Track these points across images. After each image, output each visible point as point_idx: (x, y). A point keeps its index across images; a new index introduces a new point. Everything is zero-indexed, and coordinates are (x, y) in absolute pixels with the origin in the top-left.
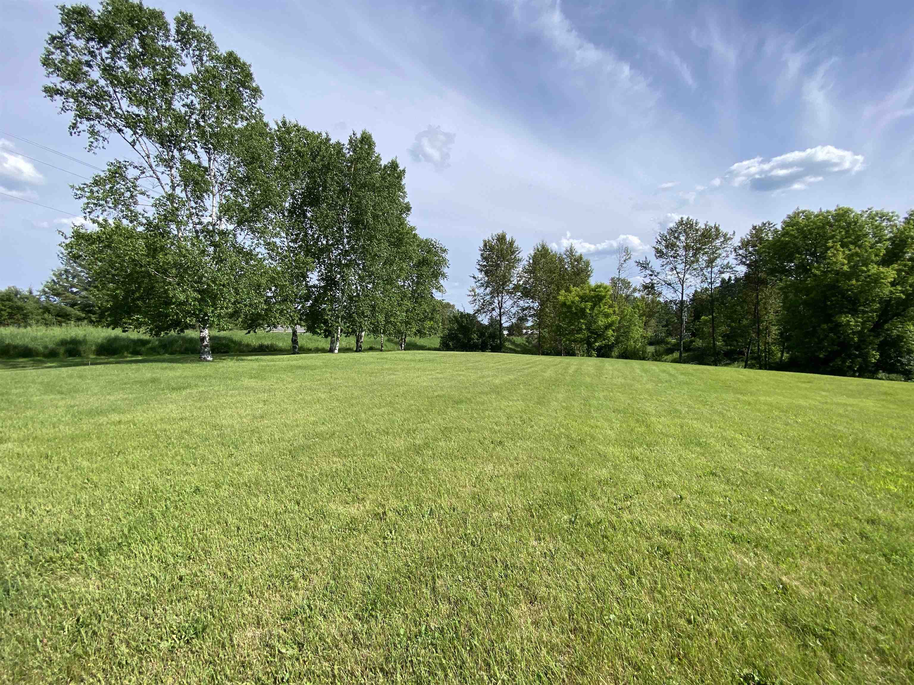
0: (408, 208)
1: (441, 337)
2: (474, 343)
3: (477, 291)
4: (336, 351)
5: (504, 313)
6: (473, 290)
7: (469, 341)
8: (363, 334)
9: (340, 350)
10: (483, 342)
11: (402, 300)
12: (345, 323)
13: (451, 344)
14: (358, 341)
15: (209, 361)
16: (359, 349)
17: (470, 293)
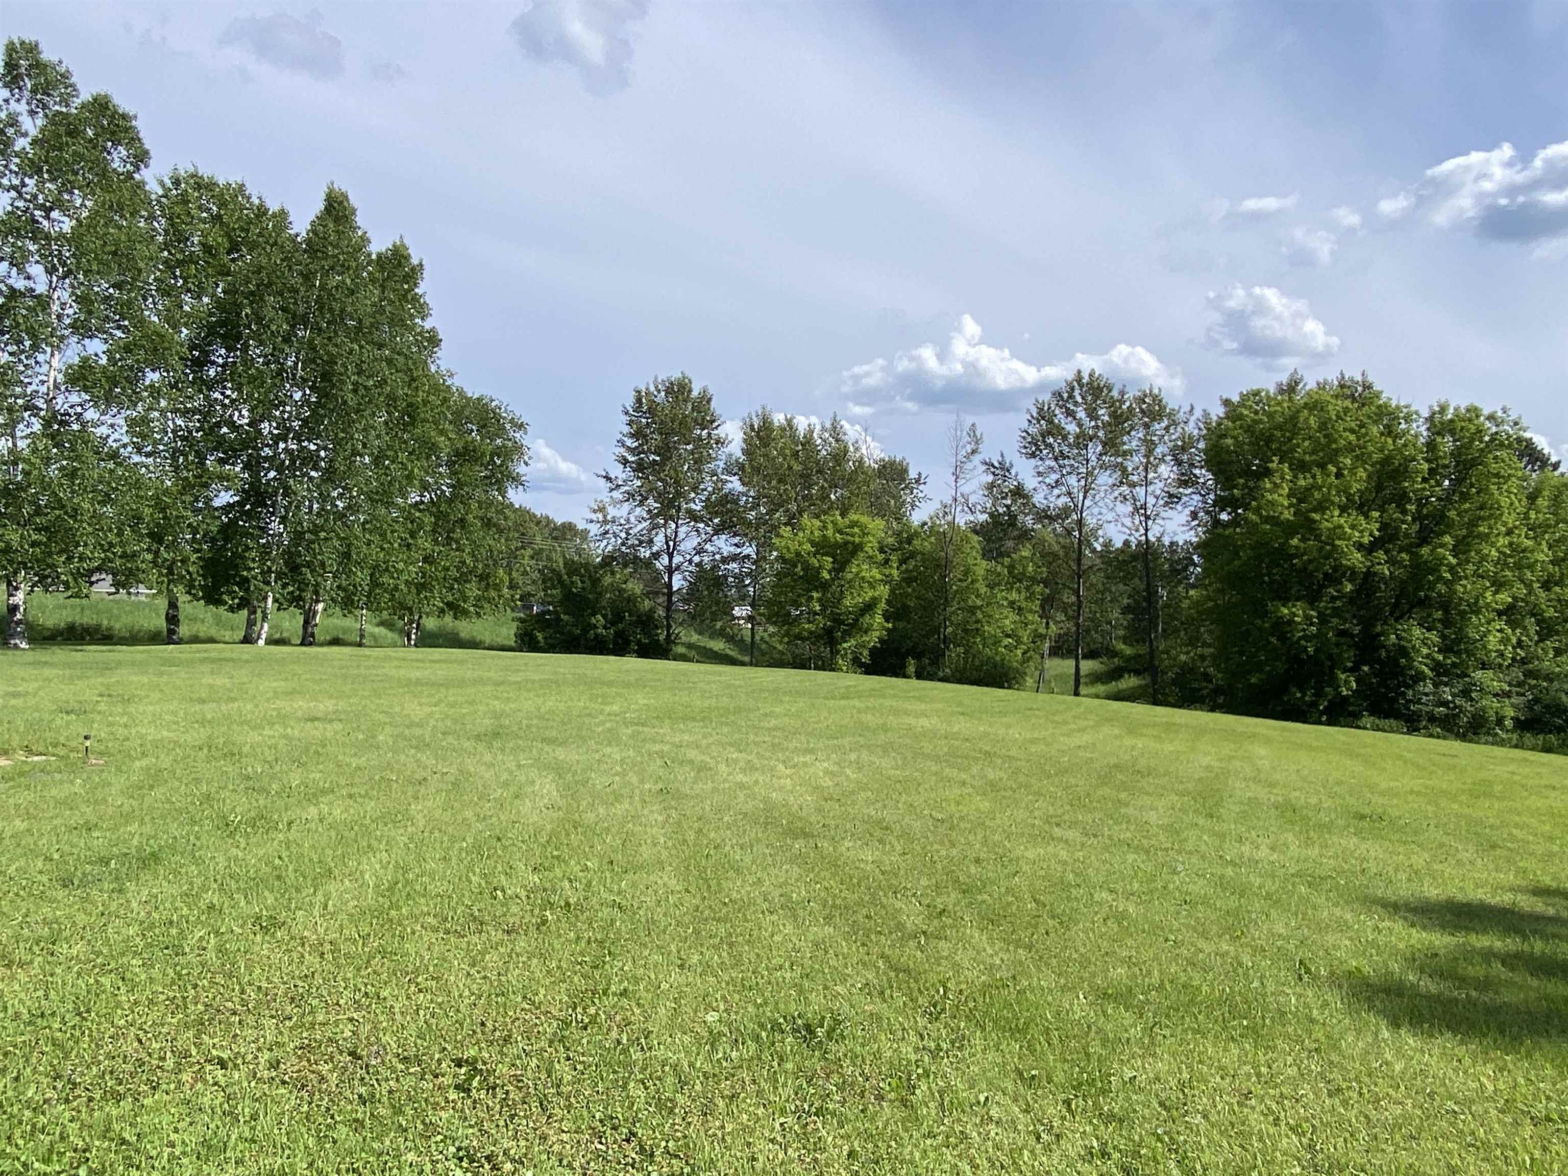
0: (433, 340)
1: (522, 621)
2: (596, 635)
3: (612, 512)
4: (261, 642)
5: (678, 568)
6: (602, 509)
7: (585, 631)
8: (320, 607)
9: (270, 642)
10: (618, 634)
11: (413, 536)
12: (284, 586)
13: (540, 636)
14: (306, 622)
15: (24, 649)
16: (308, 639)
17: (594, 517)
